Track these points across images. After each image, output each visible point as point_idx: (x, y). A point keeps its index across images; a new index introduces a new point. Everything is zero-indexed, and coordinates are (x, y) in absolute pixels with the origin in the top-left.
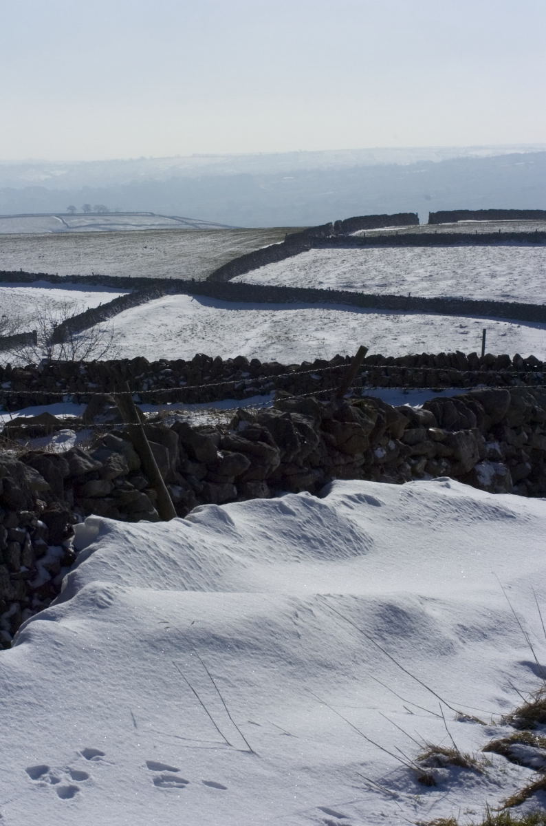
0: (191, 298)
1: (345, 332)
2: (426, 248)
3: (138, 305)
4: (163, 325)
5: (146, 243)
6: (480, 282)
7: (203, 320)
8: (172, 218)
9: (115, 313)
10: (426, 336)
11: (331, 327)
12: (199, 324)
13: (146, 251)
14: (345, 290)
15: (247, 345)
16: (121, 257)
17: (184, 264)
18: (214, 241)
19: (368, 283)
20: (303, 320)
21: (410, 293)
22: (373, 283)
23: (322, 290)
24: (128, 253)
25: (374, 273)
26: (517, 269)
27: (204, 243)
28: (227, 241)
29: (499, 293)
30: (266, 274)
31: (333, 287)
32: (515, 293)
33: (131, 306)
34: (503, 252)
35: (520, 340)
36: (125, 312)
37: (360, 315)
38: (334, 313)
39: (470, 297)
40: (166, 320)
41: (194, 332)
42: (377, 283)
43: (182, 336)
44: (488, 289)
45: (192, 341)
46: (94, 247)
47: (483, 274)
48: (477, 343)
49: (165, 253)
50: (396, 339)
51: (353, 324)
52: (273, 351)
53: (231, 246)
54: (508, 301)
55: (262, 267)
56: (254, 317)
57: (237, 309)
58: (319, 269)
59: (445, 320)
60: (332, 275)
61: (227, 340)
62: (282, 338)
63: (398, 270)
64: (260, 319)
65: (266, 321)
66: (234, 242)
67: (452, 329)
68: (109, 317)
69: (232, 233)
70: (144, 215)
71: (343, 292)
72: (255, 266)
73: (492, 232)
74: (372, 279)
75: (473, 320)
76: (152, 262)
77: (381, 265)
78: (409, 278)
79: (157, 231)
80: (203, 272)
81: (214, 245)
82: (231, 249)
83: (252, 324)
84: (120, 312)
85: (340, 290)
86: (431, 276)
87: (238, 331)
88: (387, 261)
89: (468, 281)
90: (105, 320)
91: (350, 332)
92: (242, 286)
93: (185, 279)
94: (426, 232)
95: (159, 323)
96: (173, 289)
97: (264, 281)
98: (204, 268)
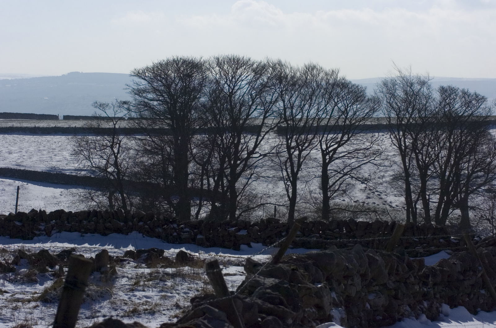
26: (25, 149)
29: (14, 163)
32: (24, 164)
34: (15, 139)
44: (8, 161)
47: (4, 151)
54: (20, 168)
73: (8, 126)
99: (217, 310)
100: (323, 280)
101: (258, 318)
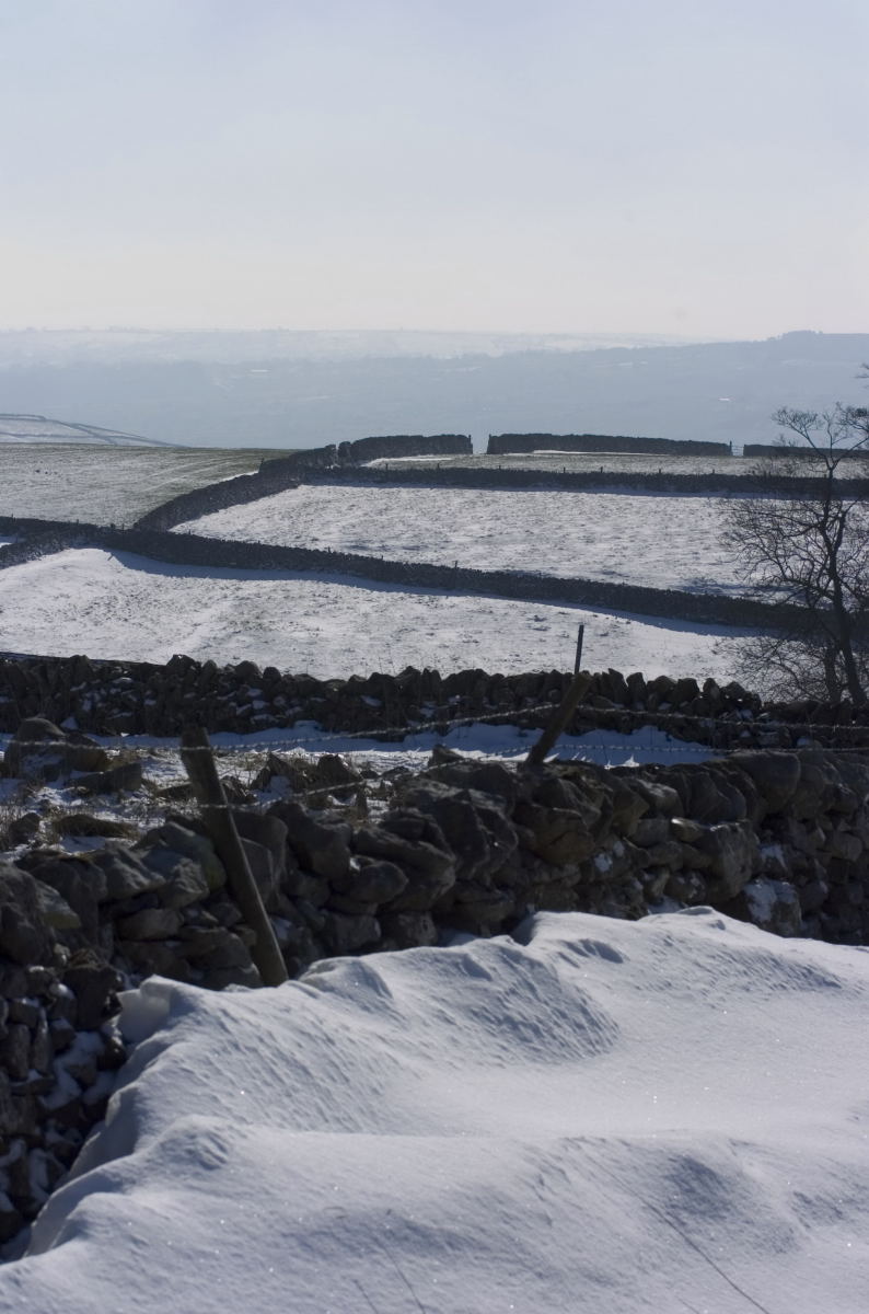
0: (109, 554)
1: (352, 619)
2: (483, 492)
3: (24, 562)
4: (62, 596)
5: (39, 463)
6: (567, 550)
7: (127, 591)
8: (74, 426)
10: (481, 632)
11: (329, 611)
13: (39, 477)
14: (353, 553)
15: (195, 635)
17: (98, 501)
18: (146, 465)
19: (390, 543)
20: (286, 598)
21: (456, 562)
22: (398, 543)
23: (317, 550)
24: (10, 478)
25: (400, 527)
27: (130, 468)
28: (168, 467)
29: (598, 567)
30: (229, 522)
31: (335, 547)
32: (624, 569)
33: (13, 563)
34: (605, 504)
35: (629, 644)
36: (4, 573)
37: (376, 593)
38: (336, 589)
39: (551, 572)
40: (67, 588)
41: (111, 609)
42: (405, 543)
43: (93, 616)
44: (582, 561)
45: (108, 624)
47: (573, 536)
48: (561, 645)
49: (69, 482)
50: (432, 634)
51: (365, 607)
52: (236, 644)
53: (174, 474)
54: (612, 581)
55: (222, 511)
56: (208, 589)
57: (180, 576)
58: (312, 517)
59: (512, 607)
60: (333, 528)
61: (164, 624)
62: (251, 625)
63: (438, 524)
64: (218, 593)
65: (226, 597)
66: (178, 468)
67: (522, 622)
69: (176, 455)
70: (28, 420)
71: (350, 555)
72: (212, 509)
73: (589, 471)
74: (397, 537)
75: (556, 609)
76: (47, 495)
77: (411, 515)
78: (456, 538)
79: (55, 446)
80: (129, 514)
81: (147, 472)
82: (173, 480)
83: (204, 601)
85: (346, 552)
86: (490, 536)
87: (181, 610)
88: (420, 509)
89: (548, 546)
91: (360, 620)
92: (191, 540)
93: (100, 525)
94: (484, 466)
95: (56, 593)
96: (80, 539)
97: (225, 532)
98: (130, 508)
99: (191, 834)
100: (745, 815)
101: (353, 863)
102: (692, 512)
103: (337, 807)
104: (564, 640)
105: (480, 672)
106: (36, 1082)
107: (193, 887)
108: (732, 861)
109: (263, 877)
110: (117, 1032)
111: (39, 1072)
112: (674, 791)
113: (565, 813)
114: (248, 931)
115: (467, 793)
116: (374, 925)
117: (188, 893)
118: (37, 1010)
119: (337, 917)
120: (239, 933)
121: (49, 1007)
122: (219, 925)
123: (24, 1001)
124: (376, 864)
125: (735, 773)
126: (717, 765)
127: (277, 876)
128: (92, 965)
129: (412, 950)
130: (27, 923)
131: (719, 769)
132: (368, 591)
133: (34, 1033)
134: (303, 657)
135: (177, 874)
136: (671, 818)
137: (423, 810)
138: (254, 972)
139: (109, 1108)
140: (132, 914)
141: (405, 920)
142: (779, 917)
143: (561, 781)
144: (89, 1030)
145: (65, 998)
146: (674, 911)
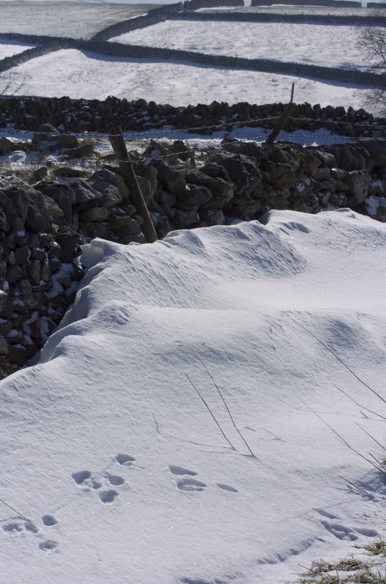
0: (80, 52)
1: (190, 80)
2: (249, 23)
3: (41, 55)
4: (59, 70)
5: (48, 11)
6: (287, 49)
7: (88, 68)
9: (24, 61)
10: (248, 86)
11: (179, 77)
12: (84, 70)
13: (48, 17)
14: (190, 51)
15: (119, 88)
16: (29, 21)
17: (74, 28)
18: (96, 11)
19: (207, 46)
20: (160, 71)
21: (237, 55)
22: (210, 46)
23: (174, 50)
24: (35, 18)
25: (211, 39)
26: (314, 41)
27: (89, 13)
28: (106, 12)
29: (301, 57)
30: (134, 37)
31: (182, 48)
32: (313, 58)
33: (36, 56)
34: (305, 29)
35: (315, 92)
36: (32, 60)
37: (200, 69)
38: (182, 67)
39: (280, 59)
40: (61, 67)
41: (81, 76)
42: (213, 46)
43: (72, 79)
44: (293, 55)
45: (79, 83)
46: (11, 12)
47: (290, 43)
48: (284, 92)
49: (62, 19)
50: (226, 87)
51: (196, 75)
52: (138, 92)
53: (109, 15)
54: (307, 64)
55: (131, 32)
56: (124, 67)
57: (112, 61)
58: (172, 35)
59: (262, 75)
60: (181, 40)
61: (105, 83)
63: (228, 38)
64: (129, 69)
65: (132, 71)
66: (111, 12)
67: (266, 82)
68: (20, 63)
69: (110, 7)
71: (189, 52)
72: (126, 31)
73: (296, 14)
74: (210, 44)
75: (281, 76)
76: (52, 25)
77: (216, 34)
78: (237, 44)
79: (56, 3)
80: (89, 34)
81: (97, 14)
82: (109, 18)
83: (123, 73)
84: (28, 60)
85: (187, 50)
86: (252, 43)
87: (112, 77)
88: (221, 31)
90: (17, 66)
91: (193, 81)
92: (117, 45)
93: (76, 38)
94: (249, 12)
95: (56, 69)
96: (67, 45)
97: (132, 41)
98: (90, 30)
99: (114, 174)
100: (365, 167)
101: (187, 187)
102: (343, 33)
103: (182, 164)
104: (285, 90)
105: (246, 104)
106: (44, 285)
107: (114, 198)
108: (359, 188)
109: (146, 194)
110: (80, 263)
111: (44, 281)
112: (333, 156)
113: (283, 165)
114: (139, 217)
115: (239, 156)
116: (196, 215)
117: (112, 200)
118: (44, 253)
119: (180, 212)
120: (135, 218)
121: (50, 252)
122: (126, 215)
123: (38, 249)
124: (198, 187)
125: (360, 148)
126: (352, 144)
127: (153, 193)
128: (69, 233)
129: (213, 226)
130: (39, 214)
131: (354, 146)
132: (197, 68)
133: (42, 263)
134: (168, 98)
135: (107, 192)
136: (332, 168)
137: (220, 164)
138: (142, 236)
139: (76, 297)
140: (87, 210)
141: (210, 213)
142: (380, 213)
143: (281, 150)
144: (67, 263)
145: (57, 248)
146: (332, 210)
